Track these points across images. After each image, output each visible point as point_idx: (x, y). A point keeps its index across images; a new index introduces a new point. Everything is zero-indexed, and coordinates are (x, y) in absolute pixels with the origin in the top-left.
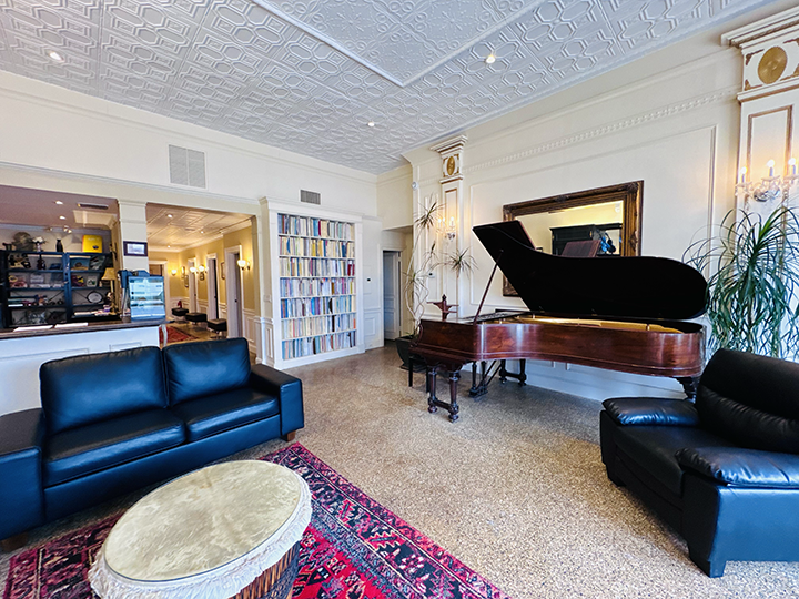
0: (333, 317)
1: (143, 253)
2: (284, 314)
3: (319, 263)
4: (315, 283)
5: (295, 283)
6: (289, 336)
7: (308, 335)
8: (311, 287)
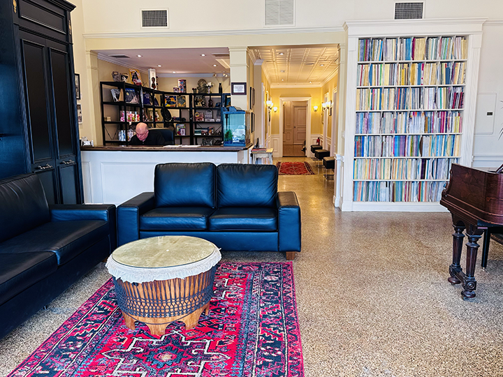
0: (424, 160)
1: (243, 92)
2: (359, 151)
3: (409, 93)
4: (402, 117)
5: (376, 118)
6: (364, 176)
7: (387, 178)
8: (396, 122)
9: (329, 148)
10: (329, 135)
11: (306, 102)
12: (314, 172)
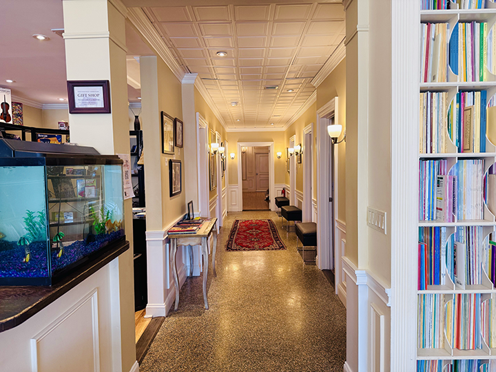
5: (471, 175)
9: (300, 203)
10: (300, 186)
11: (267, 148)
12: (286, 243)
